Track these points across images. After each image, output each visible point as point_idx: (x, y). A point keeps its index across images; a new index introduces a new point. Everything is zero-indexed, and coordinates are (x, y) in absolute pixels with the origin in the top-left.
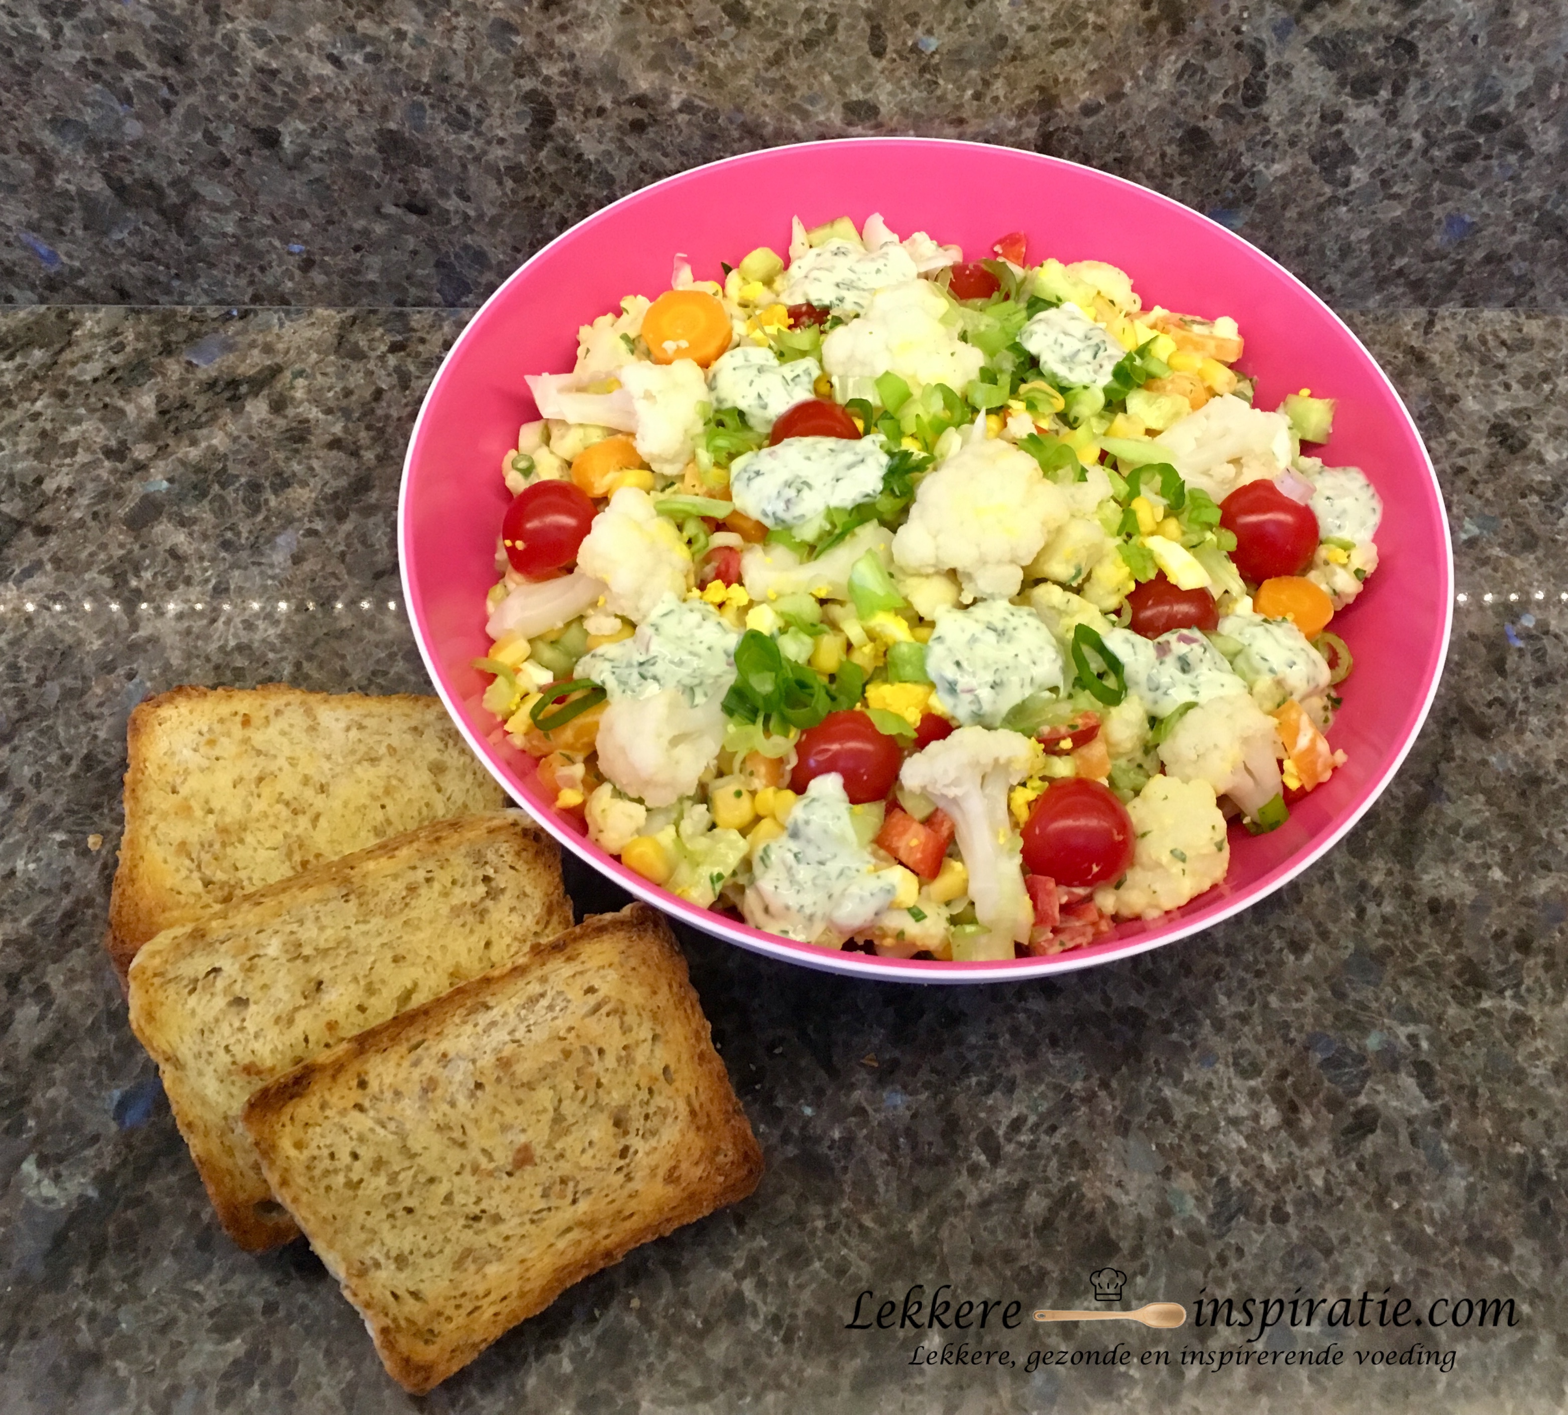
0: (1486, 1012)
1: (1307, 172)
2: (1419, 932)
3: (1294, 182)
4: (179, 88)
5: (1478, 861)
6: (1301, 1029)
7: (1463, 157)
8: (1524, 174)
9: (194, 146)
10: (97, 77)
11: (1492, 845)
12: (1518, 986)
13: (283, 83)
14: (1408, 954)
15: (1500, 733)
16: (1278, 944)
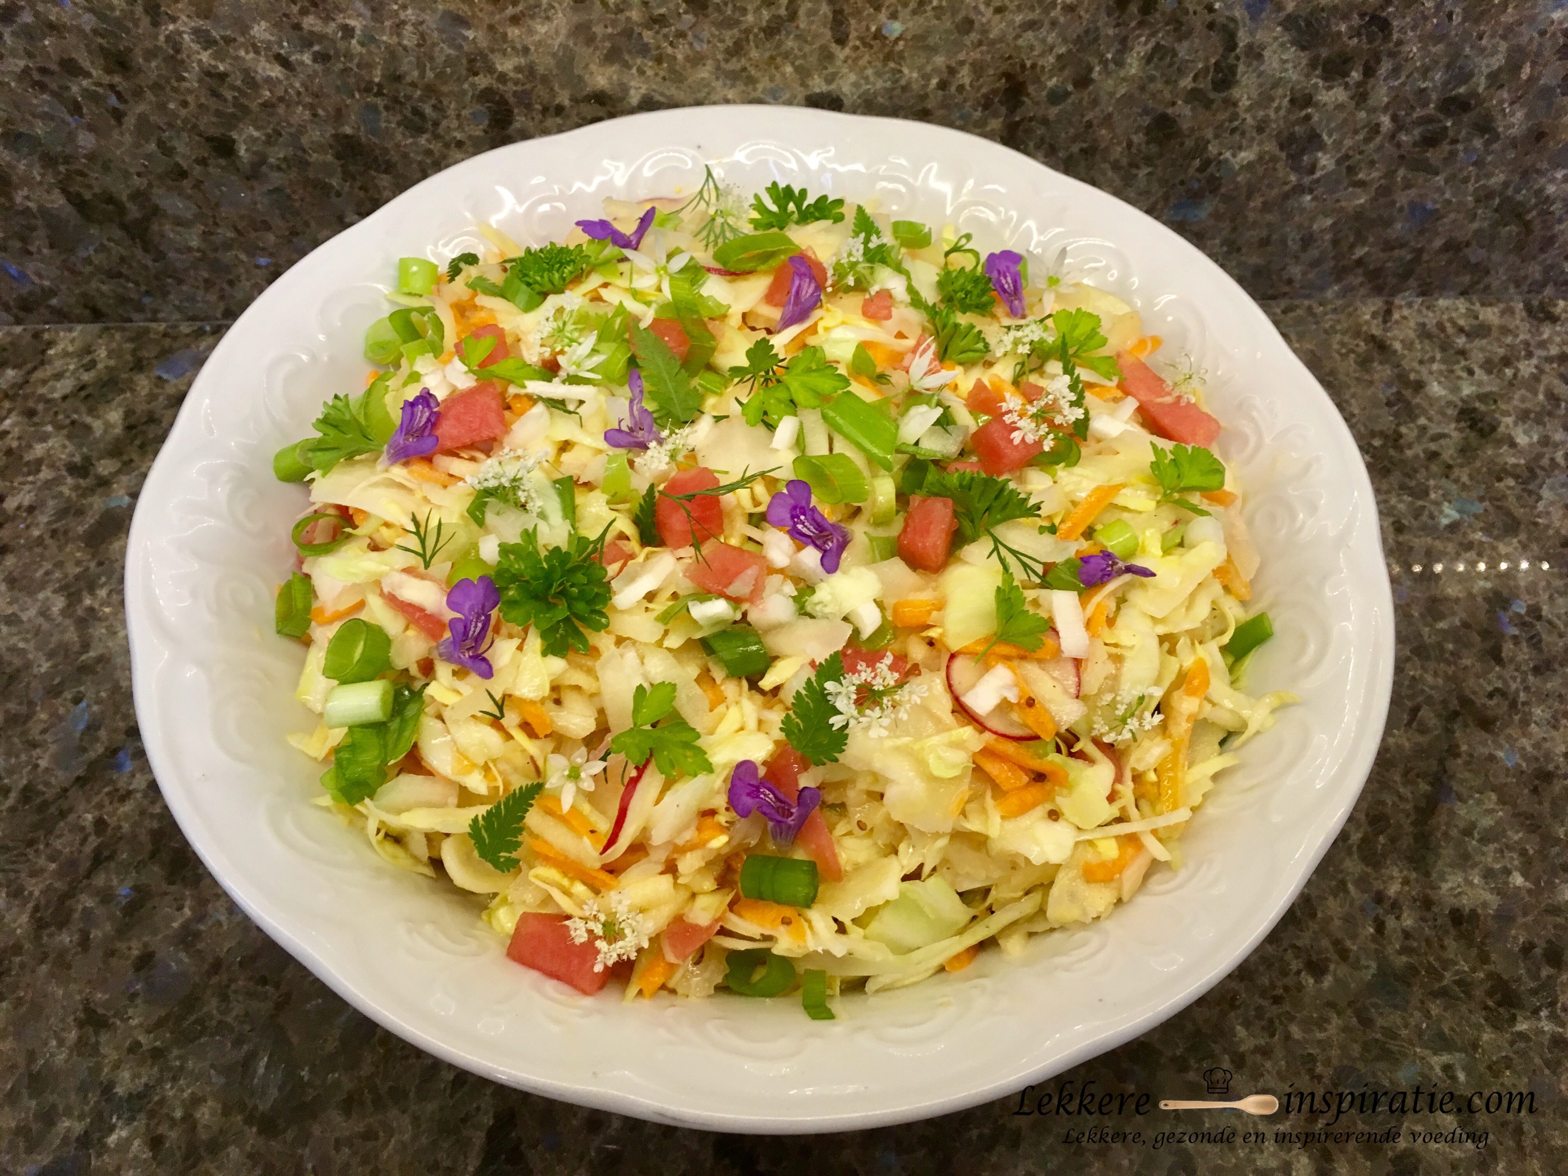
0: (1522, 1036)
1: (1274, 159)
2: (1443, 947)
3: (1260, 170)
4: (127, 96)
5: (1498, 866)
6: (1327, 1062)
7: (1430, 141)
8: (1489, 158)
9: (149, 156)
10: (42, 87)
11: (1510, 848)
12: (1552, 1004)
13: (234, 88)
14: (1435, 974)
15: (1506, 726)
16: (1295, 965)
